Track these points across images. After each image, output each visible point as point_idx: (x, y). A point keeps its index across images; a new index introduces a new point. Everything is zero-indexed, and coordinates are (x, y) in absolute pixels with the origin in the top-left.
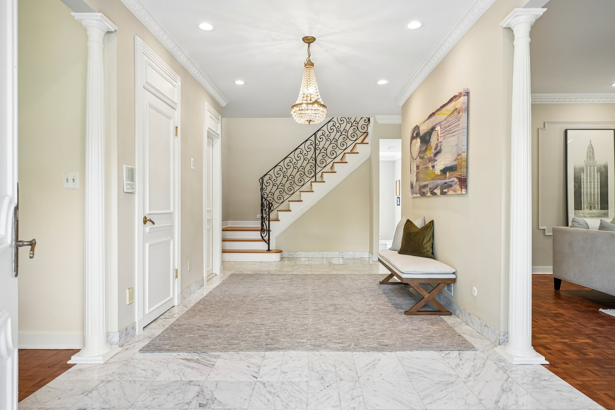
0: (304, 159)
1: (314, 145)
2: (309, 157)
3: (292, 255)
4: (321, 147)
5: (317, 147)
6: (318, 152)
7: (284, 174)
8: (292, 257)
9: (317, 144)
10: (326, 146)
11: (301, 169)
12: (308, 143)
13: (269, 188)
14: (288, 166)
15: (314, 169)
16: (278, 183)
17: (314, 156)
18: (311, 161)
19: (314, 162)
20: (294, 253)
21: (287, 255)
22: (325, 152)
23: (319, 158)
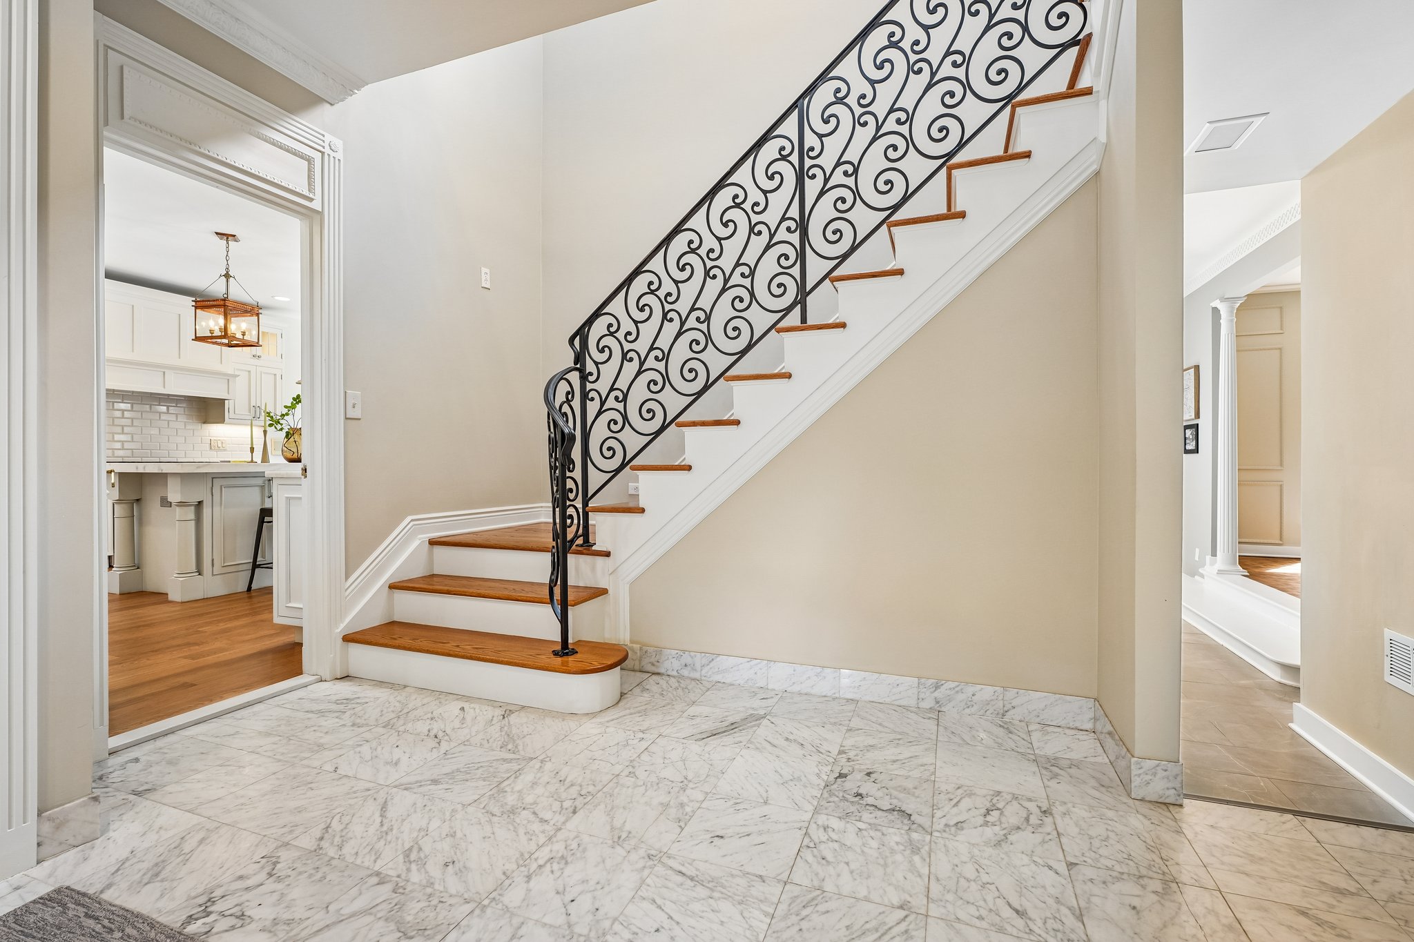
0: (751, 229)
1: (794, 158)
2: (772, 217)
3: (694, 670)
4: (827, 161)
5: (808, 163)
6: (812, 187)
7: (668, 307)
8: (697, 675)
9: (812, 149)
10: (852, 155)
11: (736, 279)
12: (770, 150)
13: (609, 371)
14: (682, 269)
15: (796, 271)
16: (642, 346)
17: (794, 212)
18: (782, 235)
19: (795, 238)
20: (704, 661)
21: (676, 664)
22: (850, 181)
23: (823, 212)
